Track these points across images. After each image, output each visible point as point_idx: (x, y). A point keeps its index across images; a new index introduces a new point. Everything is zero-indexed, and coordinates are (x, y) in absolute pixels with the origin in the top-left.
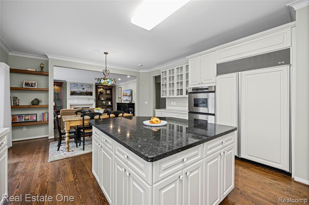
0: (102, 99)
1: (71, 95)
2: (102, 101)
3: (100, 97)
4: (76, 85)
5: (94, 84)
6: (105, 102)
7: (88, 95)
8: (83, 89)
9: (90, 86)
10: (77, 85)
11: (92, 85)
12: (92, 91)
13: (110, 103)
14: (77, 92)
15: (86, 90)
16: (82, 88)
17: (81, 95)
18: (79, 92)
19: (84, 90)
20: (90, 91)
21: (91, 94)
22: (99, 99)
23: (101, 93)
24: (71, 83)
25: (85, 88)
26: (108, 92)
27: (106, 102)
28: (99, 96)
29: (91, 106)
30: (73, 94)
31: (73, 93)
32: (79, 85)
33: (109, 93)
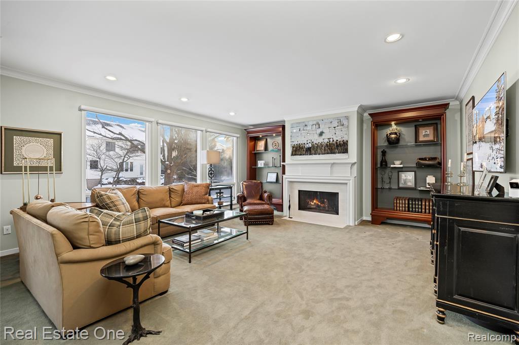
0: (398, 164)
1: (292, 154)
2: (400, 170)
3: (389, 157)
4: (303, 125)
5: (353, 111)
6: (410, 178)
7: (334, 153)
8: (321, 134)
9: (341, 122)
10: (306, 125)
11: (347, 118)
12: (345, 139)
14: (307, 146)
15: (329, 136)
16: (319, 131)
17: (315, 154)
18: (310, 146)
19: (323, 137)
20: (339, 139)
21: (342, 147)
22: (384, 164)
23: (394, 142)
24: (293, 124)
25: (326, 131)
26: (425, 136)
27: (415, 178)
28: (384, 153)
29: (343, 187)
30: (297, 153)
32: (311, 123)
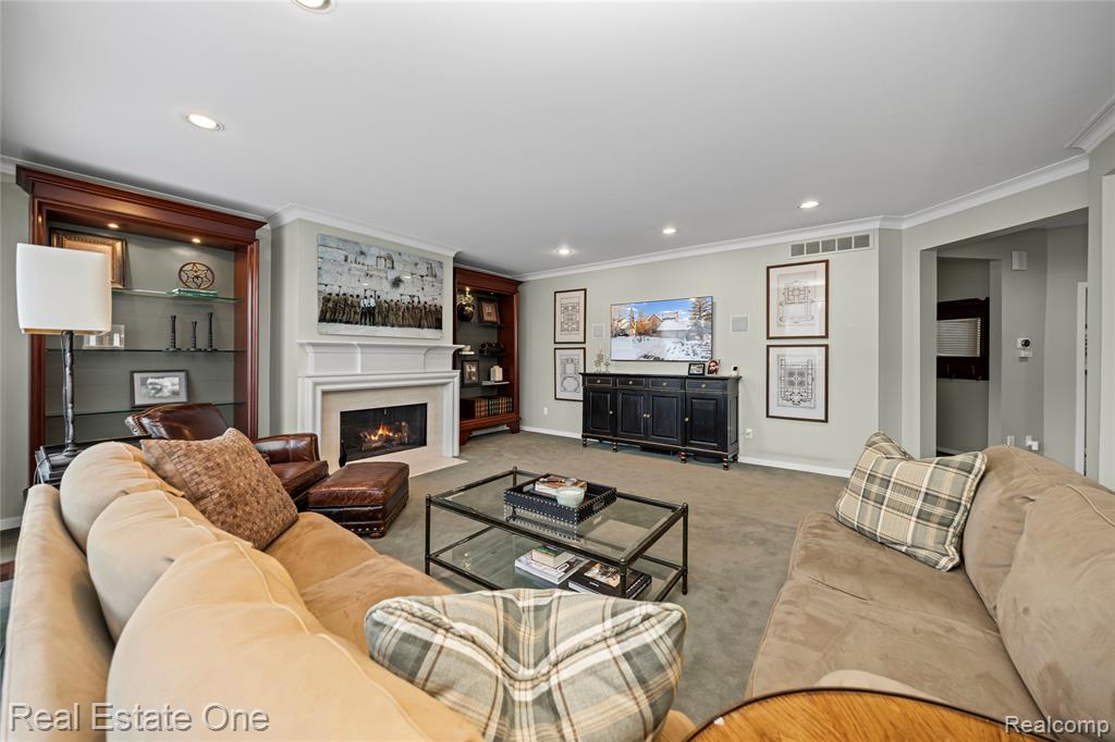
0: (466, 350)
1: (322, 319)
2: (464, 359)
4: (355, 250)
5: (448, 257)
6: (474, 370)
7: (420, 327)
8: (397, 282)
9: (432, 268)
10: (362, 253)
11: (441, 265)
12: (438, 303)
13: (497, 374)
14: (364, 303)
15: (414, 290)
16: (392, 275)
18: (373, 304)
19: (401, 289)
21: (431, 318)
24: (324, 237)
25: (406, 278)
26: (489, 314)
27: (478, 370)
29: (435, 391)
30: (339, 316)
31: (335, 310)
32: (375, 251)
33: (493, 318)
